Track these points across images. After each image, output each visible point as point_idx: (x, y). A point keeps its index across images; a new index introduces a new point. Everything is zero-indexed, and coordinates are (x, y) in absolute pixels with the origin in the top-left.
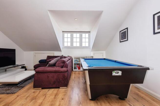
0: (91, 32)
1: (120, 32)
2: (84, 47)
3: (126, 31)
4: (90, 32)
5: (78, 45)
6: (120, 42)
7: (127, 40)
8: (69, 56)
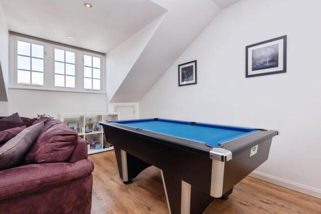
0: (108, 56)
1: (179, 66)
2: (88, 90)
3: (193, 66)
4: (104, 54)
5: (71, 83)
6: (180, 85)
7: (196, 83)
8: (42, 117)
